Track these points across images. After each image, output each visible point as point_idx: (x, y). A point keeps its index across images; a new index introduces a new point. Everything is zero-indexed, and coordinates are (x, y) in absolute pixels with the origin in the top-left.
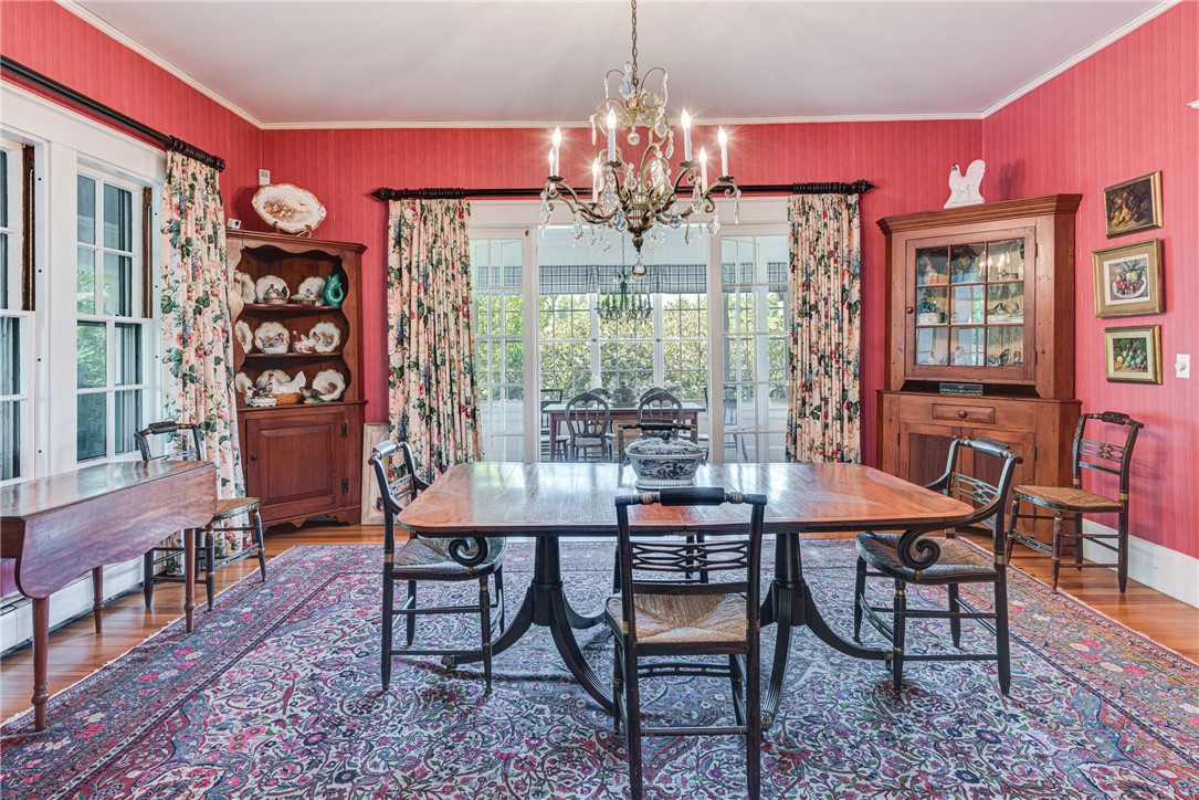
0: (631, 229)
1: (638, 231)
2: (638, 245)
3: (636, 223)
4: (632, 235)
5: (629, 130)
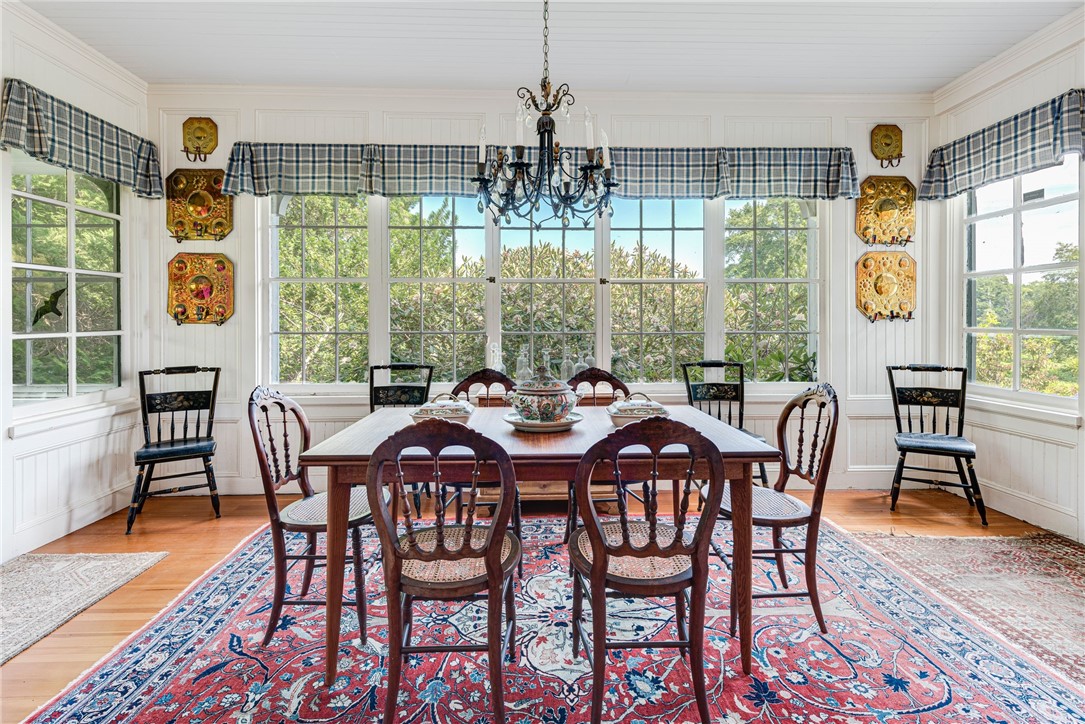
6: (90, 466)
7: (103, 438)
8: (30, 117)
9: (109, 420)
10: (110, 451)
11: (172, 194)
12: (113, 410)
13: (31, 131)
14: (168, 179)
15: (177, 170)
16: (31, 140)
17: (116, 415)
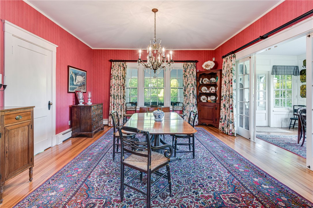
0: (154, 69)
1: (155, 70)
2: (155, 72)
3: (155, 68)
4: (154, 70)
5: (154, 51)
6: (285, 119)
7: (288, 115)
8: (276, 70)
9: (288, 112)
10: (289, 117)
11: (301, 74)
12: (289, 111)
13: (276, 72)
14: (300, 72)
15: (302, 70)
16: (276, 73)
17: (290, 112)
